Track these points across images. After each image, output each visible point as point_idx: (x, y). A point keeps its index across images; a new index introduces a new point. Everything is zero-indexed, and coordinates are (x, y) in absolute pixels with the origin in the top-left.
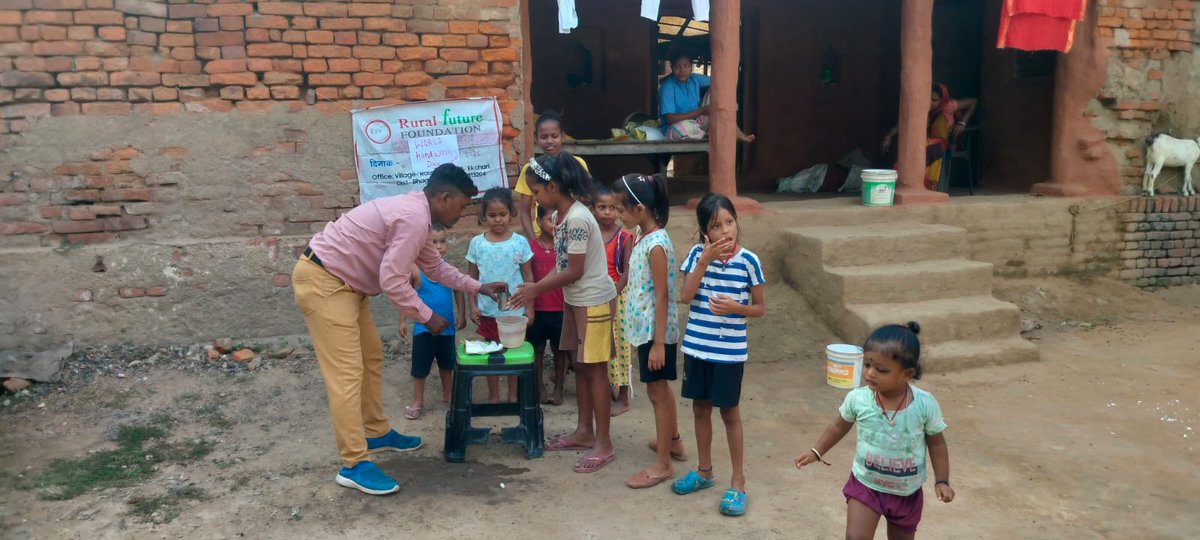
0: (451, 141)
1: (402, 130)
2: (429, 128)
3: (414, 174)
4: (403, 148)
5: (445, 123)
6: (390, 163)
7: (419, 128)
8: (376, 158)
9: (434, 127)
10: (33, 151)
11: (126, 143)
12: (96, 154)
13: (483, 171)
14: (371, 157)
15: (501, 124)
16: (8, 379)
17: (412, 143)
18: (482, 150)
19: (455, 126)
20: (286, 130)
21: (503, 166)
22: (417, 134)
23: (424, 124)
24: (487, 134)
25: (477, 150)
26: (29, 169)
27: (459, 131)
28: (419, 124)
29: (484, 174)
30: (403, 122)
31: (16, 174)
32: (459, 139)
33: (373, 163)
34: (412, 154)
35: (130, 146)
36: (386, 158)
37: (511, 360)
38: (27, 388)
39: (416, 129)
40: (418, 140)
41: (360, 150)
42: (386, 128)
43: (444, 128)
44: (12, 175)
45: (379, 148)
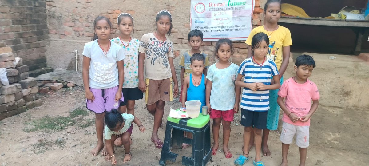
0: (230, 13)
1: (210, 8)
2: (221, 7)
3: (211, 28)
4: (209, 16)
5: (228, 5)
6: (202, 22)
7: (217, 7)
8: (197, 19)
9: (223, 7)
10: (93, 9)
11: (118, 8)
12: (109, 11)
13: (242, 28)
14: (196, 19)
15: (254, 6)
16: (69, 83)
17: (213, 13)
18: (243, 18)
19: (232, 6)
20: (167, 6)
21: (252, 26)
22: (216, 10)
23: (219, 5)
24: (247, 11)
25: (241, 18)
26: (92, 15)
27: (234, 9)
28: (217, 5)
29: (243, 29)
30: (211, 4)
31: (89, 16)
32: (234, 13)
33: (196, 21)
34: (213, 19)
35: (119, 9)
36: (202, 19)
37: (190, 124)
38: (72, 87)
39: (215, 7)
40: (216, 12)
41: (192, 15)
42: (203, 7)
43: (228, 7)
44: (88, 17)
45: (199, 15)
